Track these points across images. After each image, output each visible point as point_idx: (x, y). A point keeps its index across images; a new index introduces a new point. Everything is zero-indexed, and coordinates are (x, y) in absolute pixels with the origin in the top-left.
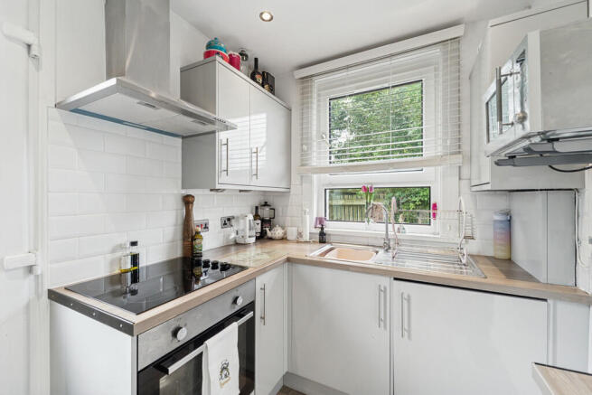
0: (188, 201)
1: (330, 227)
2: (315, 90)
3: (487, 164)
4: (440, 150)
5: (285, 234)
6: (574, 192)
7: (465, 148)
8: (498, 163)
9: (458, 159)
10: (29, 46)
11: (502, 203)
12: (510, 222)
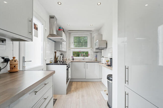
0: (55, 52)
1: (74, 58)
2: (71, 35)
3: (95, 49)
4: (90, 47)
5: (66, 59)
6: (101, 52)
7: (92, 47)
8: (96, 49)
9: (92, 48)
10: (46, 30)
11: (96, 54)
12: (97, 56)
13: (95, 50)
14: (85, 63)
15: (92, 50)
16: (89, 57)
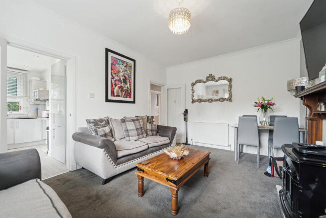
4: (22, 95)
9: (26, 97)
12: (37, 110)
13: (33, 101)
14: (12, 120)
15: (28, 100)
16: (21, 112)
